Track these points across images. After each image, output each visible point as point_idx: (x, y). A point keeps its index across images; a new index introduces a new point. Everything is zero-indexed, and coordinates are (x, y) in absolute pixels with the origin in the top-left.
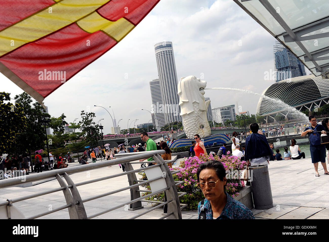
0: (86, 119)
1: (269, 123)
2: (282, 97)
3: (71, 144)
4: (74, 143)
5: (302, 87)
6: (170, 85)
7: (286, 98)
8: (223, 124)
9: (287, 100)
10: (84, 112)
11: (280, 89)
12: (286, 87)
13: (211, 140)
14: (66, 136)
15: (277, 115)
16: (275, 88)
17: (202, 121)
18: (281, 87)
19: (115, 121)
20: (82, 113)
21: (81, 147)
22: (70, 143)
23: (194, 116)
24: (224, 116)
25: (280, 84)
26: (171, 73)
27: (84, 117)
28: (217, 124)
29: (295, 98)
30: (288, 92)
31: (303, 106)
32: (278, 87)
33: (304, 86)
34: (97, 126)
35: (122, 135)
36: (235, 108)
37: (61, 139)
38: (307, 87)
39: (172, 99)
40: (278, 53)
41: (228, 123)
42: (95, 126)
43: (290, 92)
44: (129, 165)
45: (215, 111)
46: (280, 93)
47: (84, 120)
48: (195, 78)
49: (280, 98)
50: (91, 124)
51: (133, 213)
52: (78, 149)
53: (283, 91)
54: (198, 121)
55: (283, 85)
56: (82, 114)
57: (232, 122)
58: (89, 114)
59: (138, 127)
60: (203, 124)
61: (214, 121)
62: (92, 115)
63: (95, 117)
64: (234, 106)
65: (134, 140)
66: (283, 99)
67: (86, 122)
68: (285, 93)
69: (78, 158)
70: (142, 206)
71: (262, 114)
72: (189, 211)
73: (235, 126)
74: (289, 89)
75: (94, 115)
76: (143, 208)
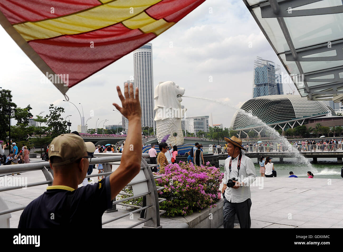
0: (54, 113)
1: (241, 138)
2: (257, 114)
3: (35, 139)
4: (38, 138)
5: (278, 105)
6: (145, 88)
7: (261, 115)
8: (195, 134)
9: (262, 117)
10: (53, 106)
11: (256, 106)
12: (262, 104)
13: (183, 149)
14: (31, 129)
15: (250, 131)
16: (251, 104)
17: (176, 129)
18: (257, 103)
19: (83, 119)
20: (51, 106)
21: (46, 142)
22: (34, 137)
23: (168, 123)
24: (196, 127)
25: (257, 101)
26: (147, 75)
27: (52, 111)
28: (189, 134)
29: (270, 116)
30: (264, 109)
31: (277, 125)
32: (254, 103)
33: (280, 105)
34: (65, 122)
35: (90, 134)
36: (209, 120)
37: (25, 131)
38: (283, 107)
39: (145, 103)
40: (258, 69)
41: (200, 134)
42: (63, 122)
43: (266, 109)
44: (108, 165)
45: (189, 120)
46: (256, 109)
47: (52, 115)
48: (174, 84)
49: (255, 115)
50: (58, 119)
51: (106, 215)
52: (42, 144)
53: (259, 108)
54: (172, 128)
55: (260, 101)
56: (50, 108)
57: (204, 133)
58: (57, 109)
59: (106, 128)
60: (176, 132)
61: (187, 130)
62: (61, 110)
63: (64, 112)
64: (208, 117)
65: (102, 141)
66: (258, 116)
67: (54, 116)
68: (261, 110)
69: (41, 154)
70: (117, 209)
71: (235, 129)
72: (166, 218)
73: (207, 138)
74: (265, 107)
75: (62, 110)
76: (117, 211)
